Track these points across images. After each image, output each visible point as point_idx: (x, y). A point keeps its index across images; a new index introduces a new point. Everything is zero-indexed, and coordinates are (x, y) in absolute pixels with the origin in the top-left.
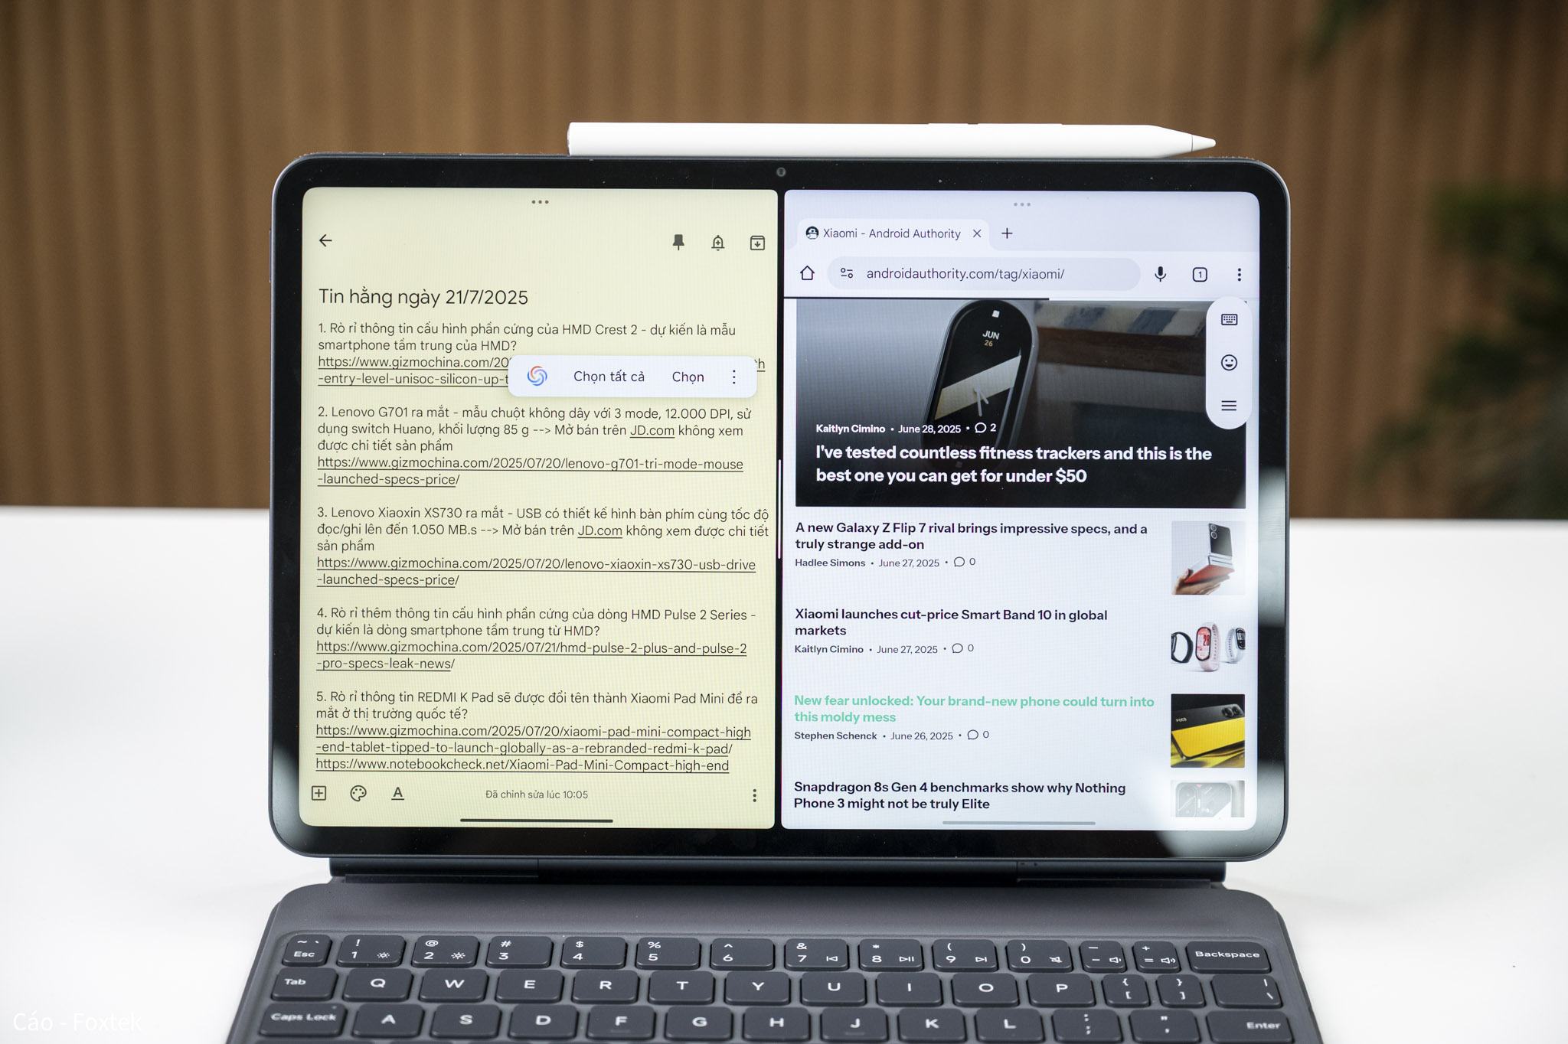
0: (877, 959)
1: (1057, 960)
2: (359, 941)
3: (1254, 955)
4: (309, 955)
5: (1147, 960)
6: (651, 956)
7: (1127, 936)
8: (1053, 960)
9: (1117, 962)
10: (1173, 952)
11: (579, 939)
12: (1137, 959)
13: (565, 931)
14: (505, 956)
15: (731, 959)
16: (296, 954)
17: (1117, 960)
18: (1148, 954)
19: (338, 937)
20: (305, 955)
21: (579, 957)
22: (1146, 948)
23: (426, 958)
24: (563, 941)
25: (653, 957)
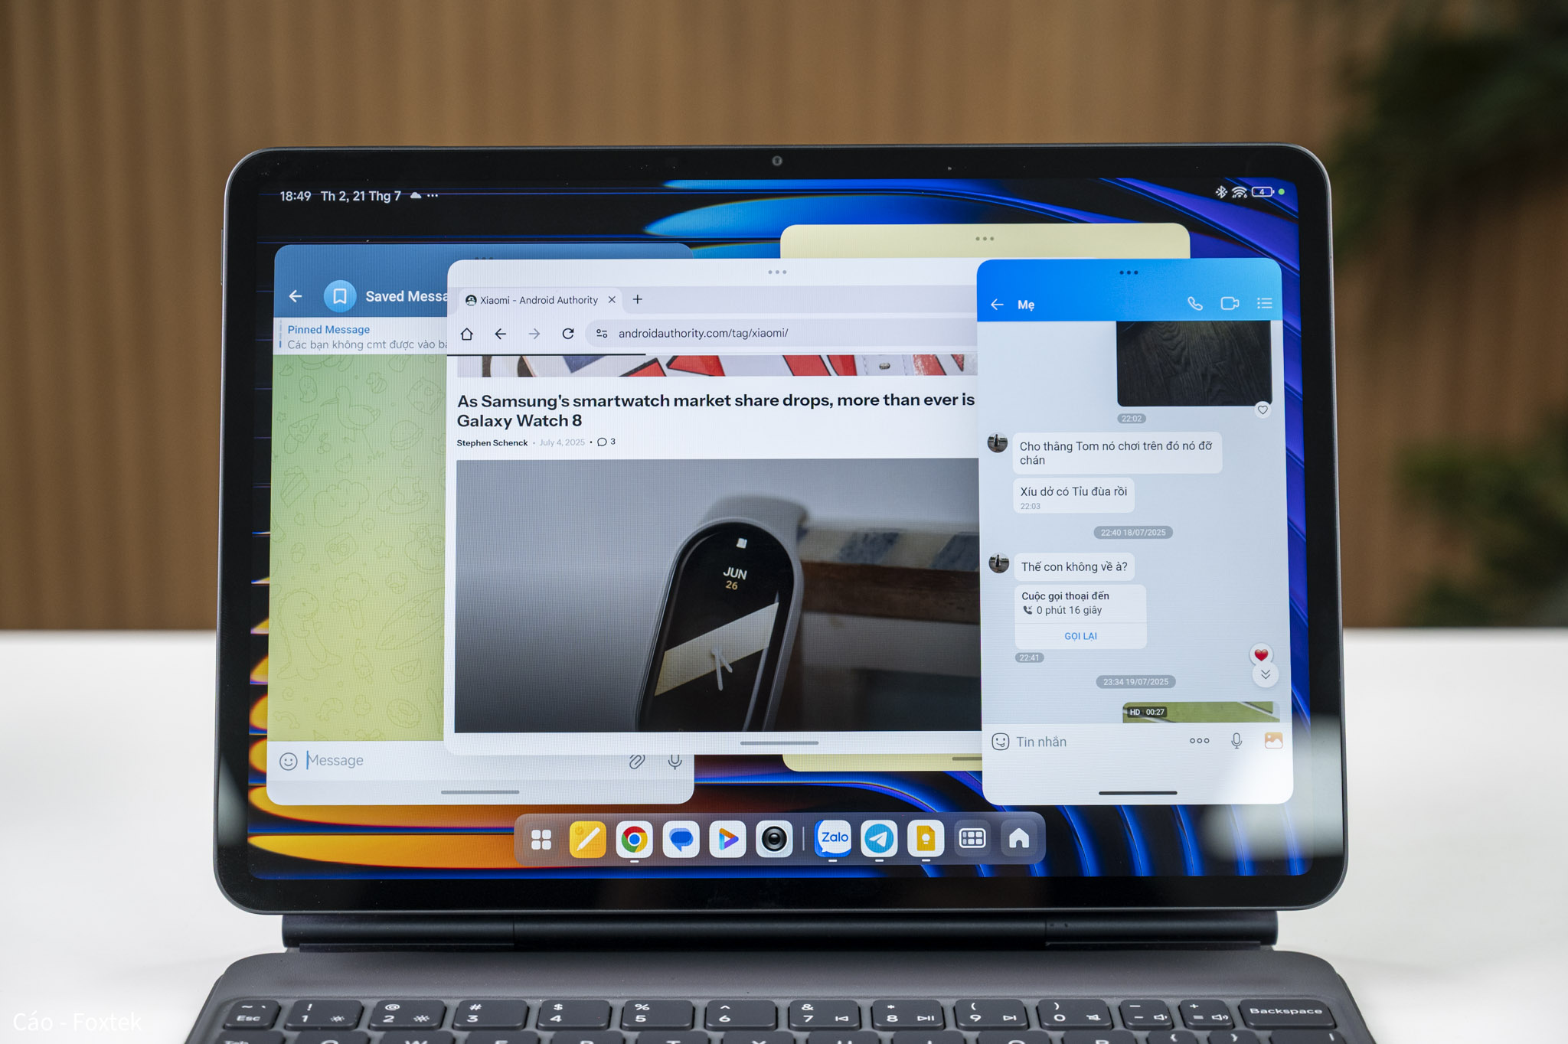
0: (892, 1019)
1: (1096, 1018)
2: (310, 1006)
3: (1316, 1011)
4: (254, 1019)
5: (1196, 1017)
6: (638, 1017)
7: (1172, 995)
8: (1091, 1017)
9: (1163, 1019)
10: (1223, 1009)
11: (557, 1002)
12: (1185, 1017)
13: (542, 995)
14: (474, 1018)
15: (729, 1020)
16: (239, 1018)
17: (1163, 1017)
18: (1197, 1012)
19: (288, 1004)
20: (249, 1019)
21: (558, 1018)
22: (1194, 1006)
23: (385, 1021)
24: (540, 1005)
25: (640, 1019)
